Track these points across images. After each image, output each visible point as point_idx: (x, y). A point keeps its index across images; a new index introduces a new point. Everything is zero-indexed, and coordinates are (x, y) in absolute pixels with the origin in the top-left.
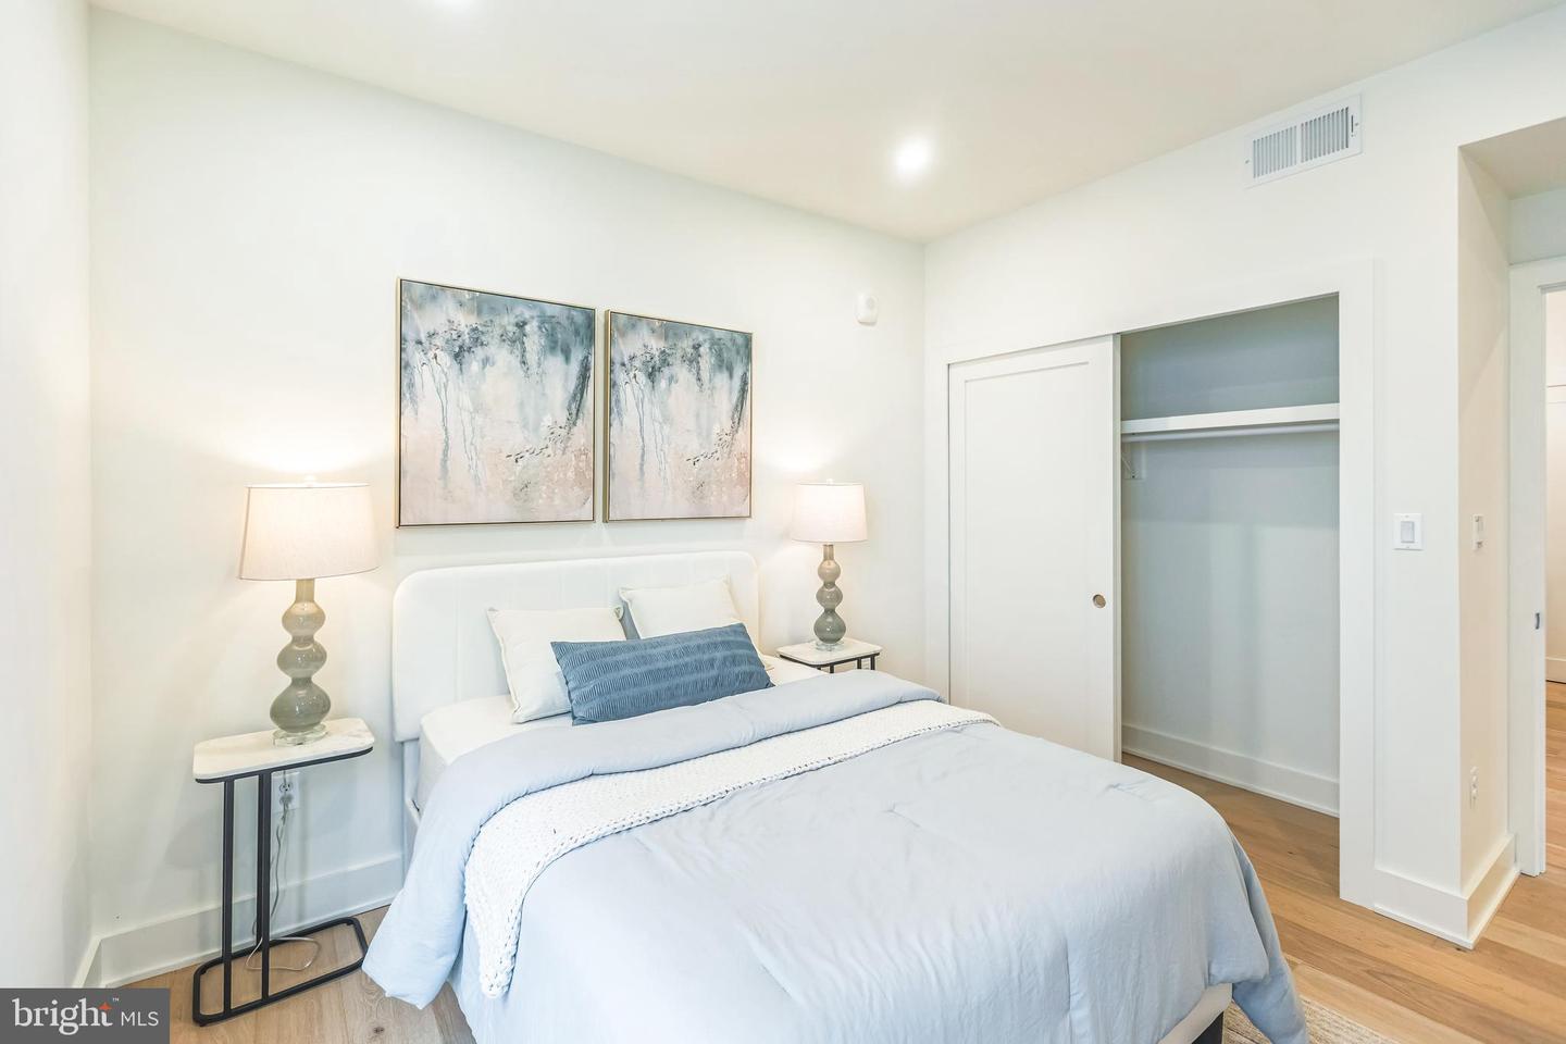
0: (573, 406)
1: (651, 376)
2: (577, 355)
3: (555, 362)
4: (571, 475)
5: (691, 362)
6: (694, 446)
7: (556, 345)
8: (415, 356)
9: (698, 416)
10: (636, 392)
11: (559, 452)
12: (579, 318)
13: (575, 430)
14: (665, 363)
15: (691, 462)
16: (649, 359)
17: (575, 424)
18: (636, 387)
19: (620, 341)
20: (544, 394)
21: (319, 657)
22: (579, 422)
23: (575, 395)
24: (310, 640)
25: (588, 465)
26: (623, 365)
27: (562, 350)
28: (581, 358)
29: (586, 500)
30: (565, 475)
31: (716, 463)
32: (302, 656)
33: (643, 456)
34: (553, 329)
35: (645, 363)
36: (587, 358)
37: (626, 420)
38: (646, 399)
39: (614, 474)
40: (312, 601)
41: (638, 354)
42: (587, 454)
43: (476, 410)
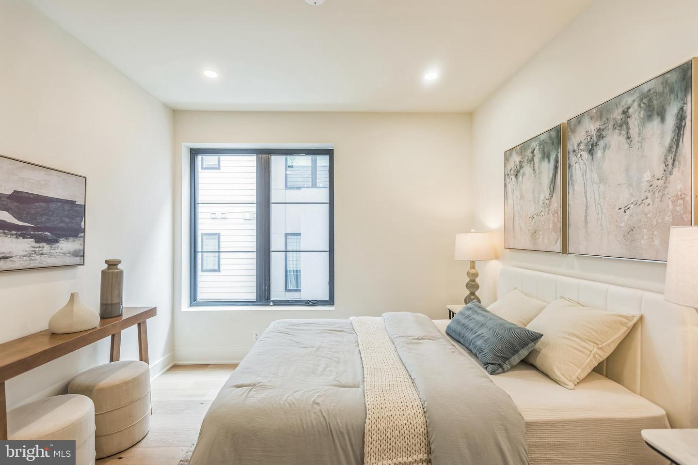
0: (552, 186)
1: (591, 152)
2: (553, 157)
3: (545, 163)
4: (551, 225)
5: (621, 126)
6: (625, 197)
7: (546, 156)
8: (508, 180)
9: (627, 170)
10: (582, 167)
11: (546, 213)
12: (553, 134)
13: (553, 199)
14: (600, 137)
15: (623, 210)
16: (589, 140)
17: (552, 196)
18: (582, 162)
19: (572, 137)
20: (541, 184)
21: (477, 287)
22: (554, 194)
23: (552, 179)
24: (474, 281)
25: (558, 219)
26: (574, 151)
27: (547, 157)
28: (554, 157)
29: (558, 239)
30: (549, 225)
31: (647, 209)
32: (473, 286)
33: (586, 210)
34: (544, 147)
35: (586, 145)
36: (557, 155)
37: (576, 188)
38: (588, 169)
39: (570, 224)
40: (475, 269)
41: (583, 140)
42: (557, 213)
43: (521, 199)
